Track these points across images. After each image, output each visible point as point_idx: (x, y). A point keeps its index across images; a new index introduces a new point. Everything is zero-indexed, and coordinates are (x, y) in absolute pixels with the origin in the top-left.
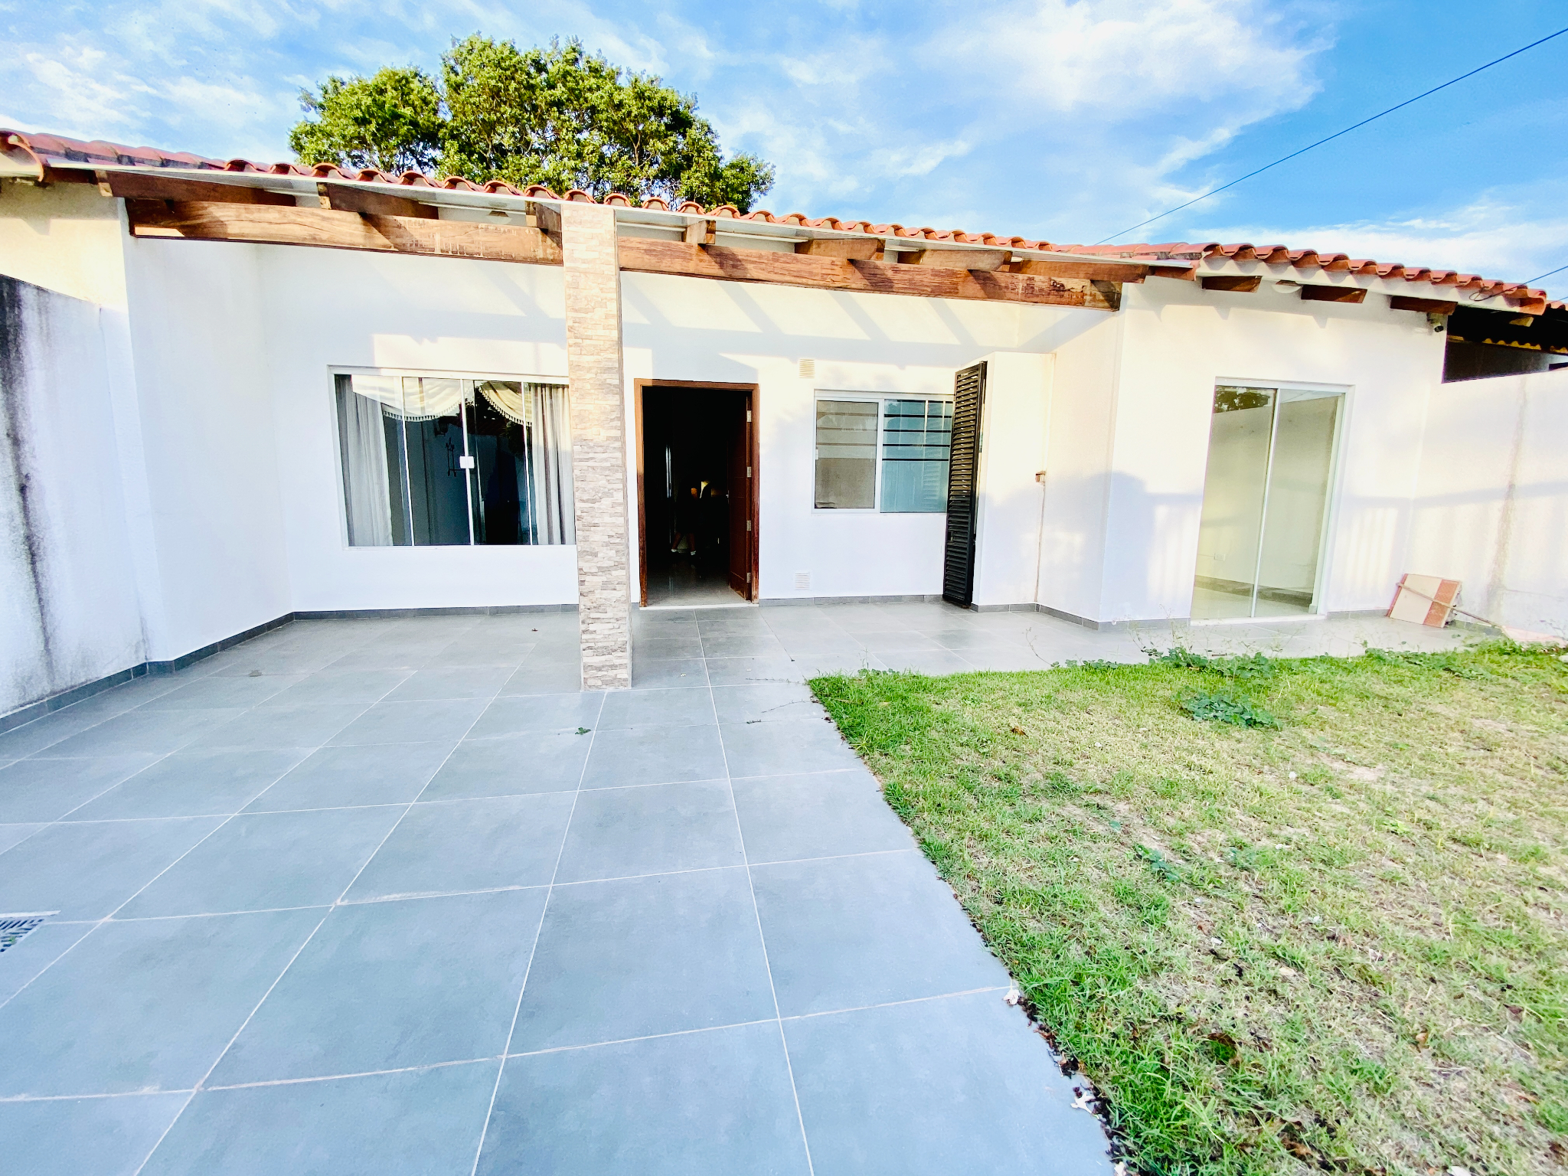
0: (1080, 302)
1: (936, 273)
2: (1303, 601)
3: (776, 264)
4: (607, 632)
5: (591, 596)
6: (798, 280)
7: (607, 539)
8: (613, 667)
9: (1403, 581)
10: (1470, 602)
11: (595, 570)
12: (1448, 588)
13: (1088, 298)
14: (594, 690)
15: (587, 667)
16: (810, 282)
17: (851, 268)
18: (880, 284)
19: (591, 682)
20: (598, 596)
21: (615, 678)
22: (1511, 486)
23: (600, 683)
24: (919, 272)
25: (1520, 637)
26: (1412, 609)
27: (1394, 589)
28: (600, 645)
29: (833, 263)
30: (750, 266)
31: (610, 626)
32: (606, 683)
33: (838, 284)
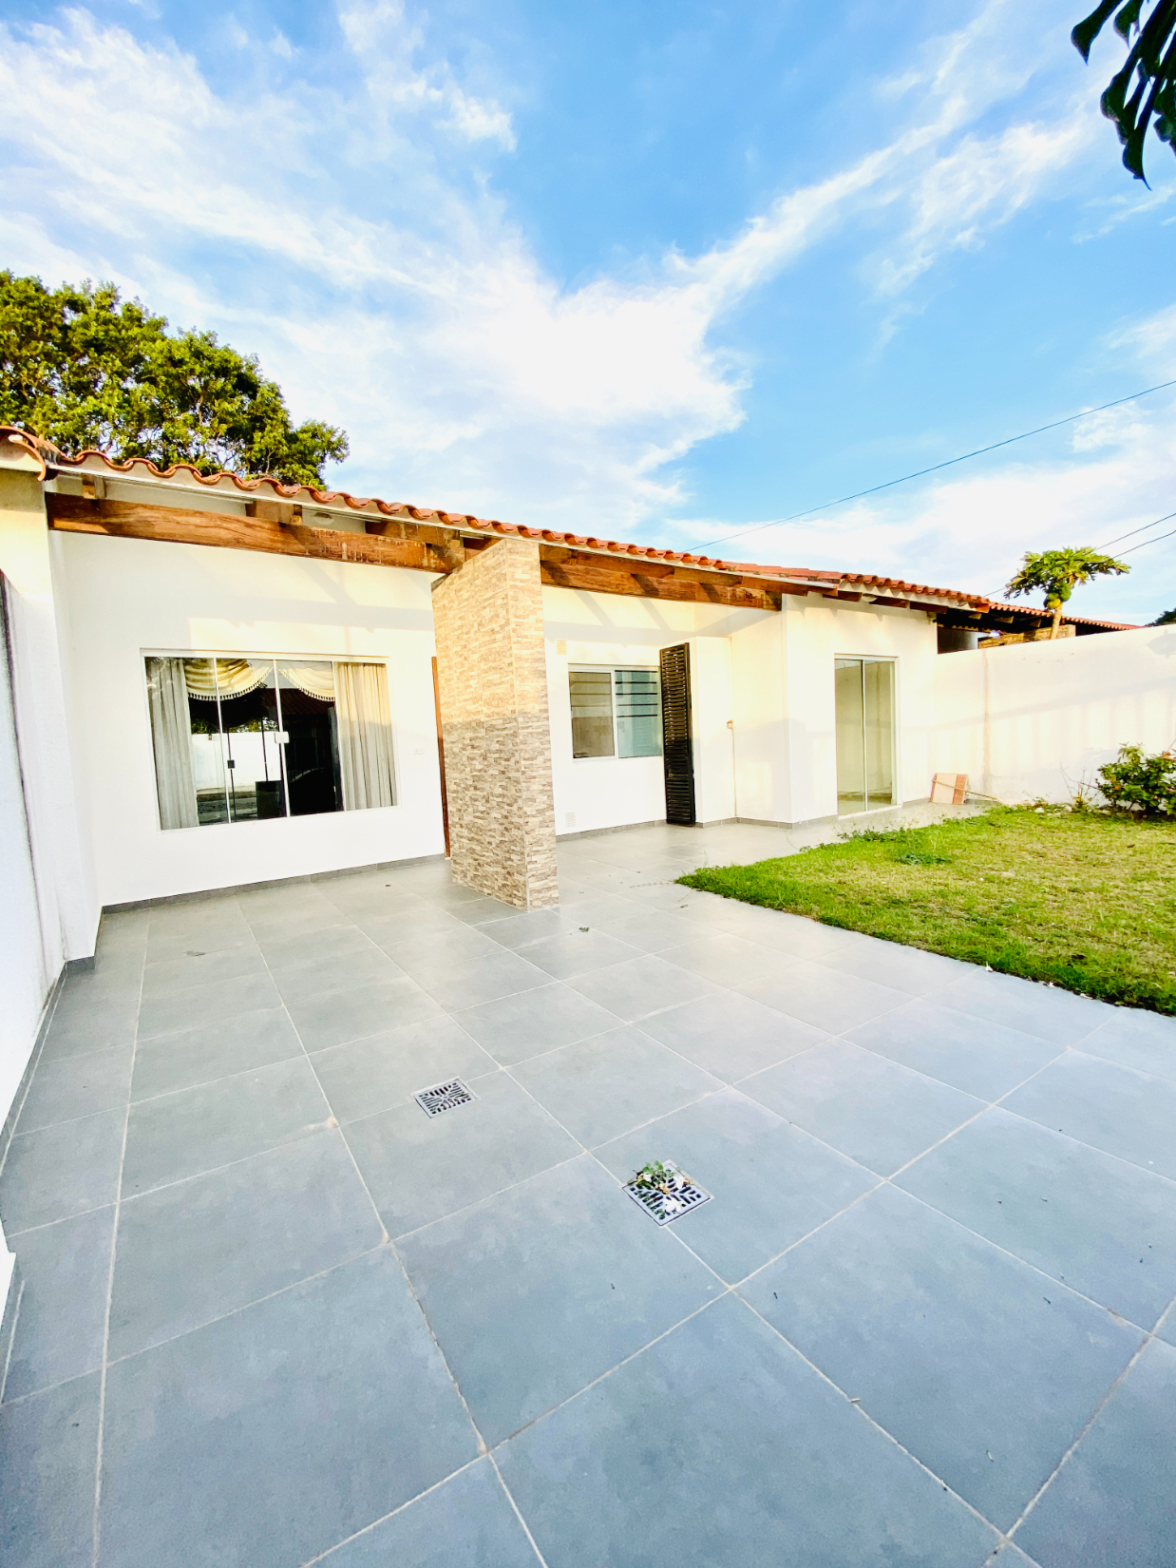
0: (760, 605)
1: (682, 585)
2: (887, 798)
3: (588, 576)
4: (544, 861)
5: (533, 834)
6: (602, 588)
7: (542, 788)
8: (549, 889)
9: (936, 777)
10: (975, 785)
11: (534, 813)
12: (961, 779)
13: (765, 603)
14: (537, 910)
15: (533, 891)
16: (609, 589)
17: (632, 580)
18: (651, 592)
19: (535, 903)
20: (537, 833)
21: (551, 898)
22: (986, 714)
23: (540, 903)
24: (673, 584)
25: (1010, 802)
26: (945, 795)
27: (931, 784)
28: (540, 872)
29: (622, 576)
30: (571, 577)
31: (545, 856)
32: (545, 903)
33: (625, 591)
